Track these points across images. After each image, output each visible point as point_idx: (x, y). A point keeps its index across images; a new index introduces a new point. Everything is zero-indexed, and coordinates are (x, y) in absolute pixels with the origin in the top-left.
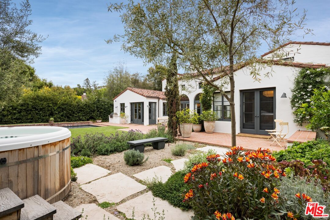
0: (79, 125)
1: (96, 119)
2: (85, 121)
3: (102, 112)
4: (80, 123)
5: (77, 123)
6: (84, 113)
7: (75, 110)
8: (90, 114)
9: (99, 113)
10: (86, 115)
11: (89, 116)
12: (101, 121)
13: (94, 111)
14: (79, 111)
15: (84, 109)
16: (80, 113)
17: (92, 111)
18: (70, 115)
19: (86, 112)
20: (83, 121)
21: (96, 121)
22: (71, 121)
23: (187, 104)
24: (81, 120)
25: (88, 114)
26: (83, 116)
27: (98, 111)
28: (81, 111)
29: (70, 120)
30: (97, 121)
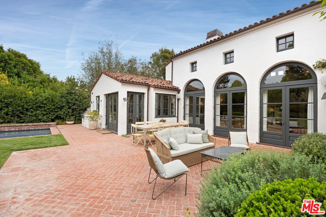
0: (31, 129)
1: (65, 120)
2: (47, 122)
3: (75, 109)
4: (33, 125)
5: (27, 126)
6: (45, 111)
7: (29, 106)
8: (55, 112)
9: (70, 110)
10: (50, 114)
11: (54, 114)
12: (73, 122)
13: (61, 108)
14: (37, 107)
15: (46, 104)
16: (38, 110)
17: (59, 108)
18: (22, 113)
19: (48, 109)
20: (44, 122)
21: (64, 122)
22: (23, 123)
23: (201, 99)
24: (40, 121)
25: (52, 111)
26: (44, 115)
27: (69, 108)
28: (40, 107)
29: (21, 121)
30: (67, 122)
